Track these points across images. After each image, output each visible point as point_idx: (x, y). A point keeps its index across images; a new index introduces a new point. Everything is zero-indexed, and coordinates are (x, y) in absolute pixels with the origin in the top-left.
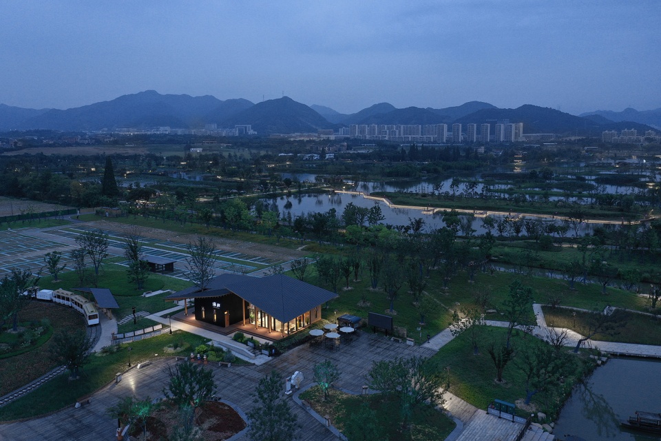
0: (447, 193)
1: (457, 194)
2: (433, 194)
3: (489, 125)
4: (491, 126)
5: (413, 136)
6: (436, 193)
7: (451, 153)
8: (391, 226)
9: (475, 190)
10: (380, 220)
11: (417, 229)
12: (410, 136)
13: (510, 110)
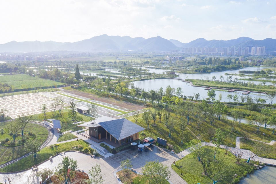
0: (218, 81)
1: (223, 81)
2: (212, 81)
3: (248, 48)
4: (249, 48)
5: (213, 53)
6: (214, 80)
7: (227, 61)
8: (186, 96)
9: (231, 79)
10: (181, 93)
11: (197, 98)
12: (211, 53)
13: (260, 41)
